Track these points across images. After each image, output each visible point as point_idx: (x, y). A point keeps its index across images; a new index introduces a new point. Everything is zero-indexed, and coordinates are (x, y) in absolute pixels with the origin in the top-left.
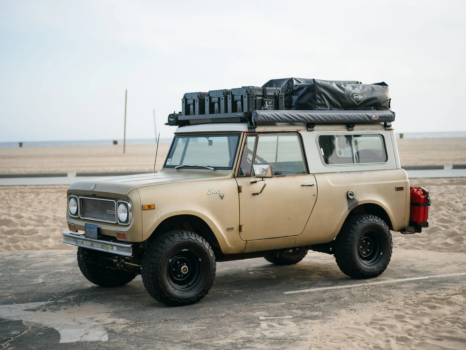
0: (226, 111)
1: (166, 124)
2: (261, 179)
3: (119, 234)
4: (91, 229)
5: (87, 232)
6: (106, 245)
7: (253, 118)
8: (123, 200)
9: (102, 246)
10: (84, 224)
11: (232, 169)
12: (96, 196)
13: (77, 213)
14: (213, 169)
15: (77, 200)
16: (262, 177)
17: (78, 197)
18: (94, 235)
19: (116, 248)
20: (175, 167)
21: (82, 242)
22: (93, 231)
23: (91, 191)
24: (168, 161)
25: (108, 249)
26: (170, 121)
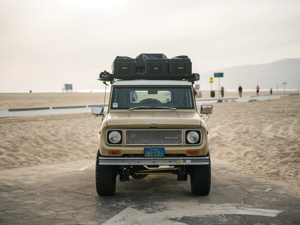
3: (190, 152)
4: (154, 151)
5: (148, 153)
6: (176, 161)
7: (197, 78)
8: (193, 129)
9: (170, 161)
10: (142, 149)
11: (194, 109)
12: (155, 128)
13: (121, 142)
14: (176, 109)
15: (121, 132)
16: (207, 114)
17: (124, 130)
18: (159, 155)
19: (190, 161)
20: (129, 109)
21: (138, 161)
22: (158, 152)
23: (153, 124)
24: (113, 105)
25: (178, 163)
26: (103, 77)
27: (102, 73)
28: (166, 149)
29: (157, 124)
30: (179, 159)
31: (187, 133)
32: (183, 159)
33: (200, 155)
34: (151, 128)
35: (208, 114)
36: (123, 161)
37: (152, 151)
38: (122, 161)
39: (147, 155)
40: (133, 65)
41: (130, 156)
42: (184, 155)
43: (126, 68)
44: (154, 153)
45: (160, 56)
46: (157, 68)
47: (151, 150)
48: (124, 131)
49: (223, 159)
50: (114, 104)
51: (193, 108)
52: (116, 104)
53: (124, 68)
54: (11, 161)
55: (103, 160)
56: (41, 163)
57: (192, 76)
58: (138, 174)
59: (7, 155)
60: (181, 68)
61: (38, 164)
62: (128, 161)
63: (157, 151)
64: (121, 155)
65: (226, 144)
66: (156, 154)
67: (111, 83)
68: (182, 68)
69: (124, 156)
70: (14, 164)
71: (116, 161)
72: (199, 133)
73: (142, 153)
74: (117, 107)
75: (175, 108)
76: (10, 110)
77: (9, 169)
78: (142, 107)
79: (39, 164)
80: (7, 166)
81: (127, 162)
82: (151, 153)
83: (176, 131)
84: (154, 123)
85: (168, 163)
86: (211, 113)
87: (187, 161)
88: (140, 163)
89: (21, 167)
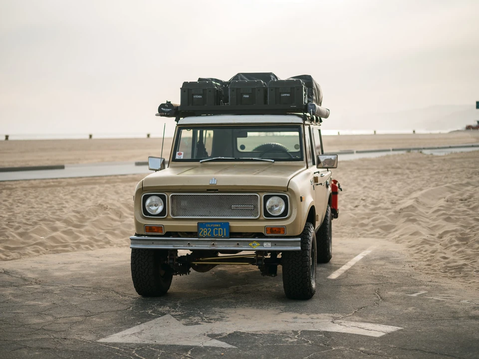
1: (157, 115)
2: (326, 169)
3: (272, 230)
4: (212, 228)
5: (204, 231)
6: (247, 243)
7: (311, 110)
8: (276, 192)
9: (238, 244)
10: (195, 224)
11: (303, 160)
12: (216, 191)
13: (163, 213)
14: (273, 161)
15: (163, 198)
16: (327, 168)
17: (168, 194)
18: (221, 234)
19: (269, 244)
20: (201, 161)
21: (189, 244)
22: (219, 229)
23: (211, 185)
24: (177, 155)
25: (250, 247)
26: (164, 112)
27: (162, 106)
28: (232, 224)
29: (217, 184)
30: (252, 241)
31: (266, 198)
32: (258, 241)
33: (287, 235)
34: (209, 191)
35: (329, 169)
36: (166, 242)
37: (210, 228)
38: (164, 242)
39: (202, 233)
40: (210, 91)
41: (180, 235)
42: (260, 235)
43: (199, 97)
44: (212, 231)
45: (267, 76)
46: (248, 96)
47: (208, 225)
48: (169, 196)
49: (401, 243)
50: (177, 153)
51: (301, 159)
52: (181, 154)
53: (197, 96)
54: (65, 240)
55: (136, 241)
56: (111, 245)
57: (304, 108)
58: (198, 264)
59: (64, 232)
60: (285, 95)
61: (105, 246)
62: (174, 242)
63: (218, 227)
64: (163, 234)
65: (418, 219)
66: (217, 232)
67: (177, 120)
68: (288, 95)
69: (168, 234)
70: (66, 246)
71: (154, 242)
72: (285, 199)
73: (195, 230)
74: (182, 158)
75: (272, 159)
76: (138, 164)
77: (54, 253)
78: (219, 158)
79: (108, 246)
80: (55, 249)
81: (172, 244)
82: (208, 231)
83: (249, 195)
84: (213, 183)
85: (235, 247)
86: (334, 166)
87: (265, 244)
88: (192, 246)
89: (75, 251)
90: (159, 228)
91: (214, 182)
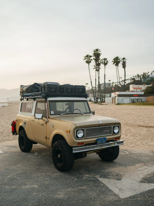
0: (75, 93)
3: (116, 138)
4: (101, 140)
5: (99, 142)
10: (95, 139)
12: (100, 126)
13: (83, 137)
15: (83, 130)
19: (117, 143)
20: (61, 115)
21: (94, 148)
25: (111, 145)
30: (112, 143)
31: (114, 127)
32: (113, 143)
34: (98, 126)
38: (85, 149)
42: (114, 141)
48: (85, 129)
50: (51, 112)
53: (53, 90)
57: (86, 95)
63: (103, 140)
64: (84, 145)
66: (103, 141)
68: (81, 90)
71: (82, 149)
72: (118, 127)
78: (67, 113)
85: (108, 146)
87: (115, 144)
90: (82, 143)
91: (101, 123)
